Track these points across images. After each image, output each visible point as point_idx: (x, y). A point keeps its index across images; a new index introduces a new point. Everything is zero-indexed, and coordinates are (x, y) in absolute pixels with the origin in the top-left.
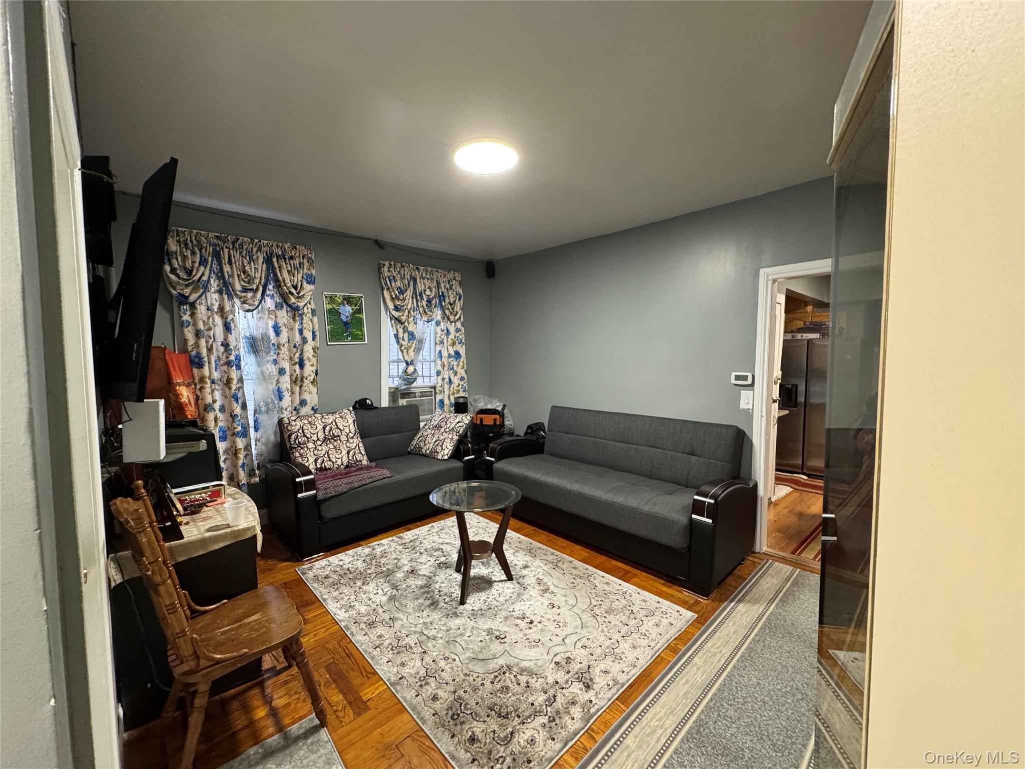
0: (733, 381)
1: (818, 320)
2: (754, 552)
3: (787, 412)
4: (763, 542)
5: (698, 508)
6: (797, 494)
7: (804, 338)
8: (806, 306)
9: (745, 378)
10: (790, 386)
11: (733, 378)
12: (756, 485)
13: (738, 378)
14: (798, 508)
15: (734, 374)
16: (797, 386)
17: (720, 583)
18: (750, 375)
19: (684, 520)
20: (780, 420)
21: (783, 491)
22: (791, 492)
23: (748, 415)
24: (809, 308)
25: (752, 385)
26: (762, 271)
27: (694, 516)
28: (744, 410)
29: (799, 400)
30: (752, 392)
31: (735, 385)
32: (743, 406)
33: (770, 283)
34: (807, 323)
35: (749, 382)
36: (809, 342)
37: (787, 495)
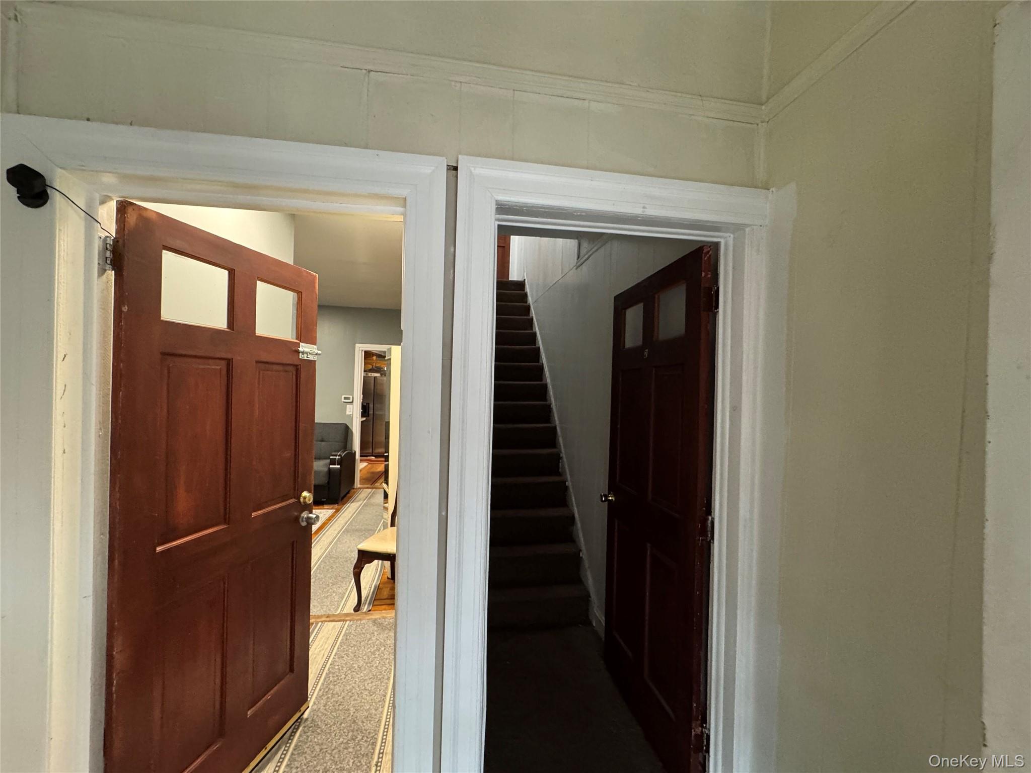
0: (343, 400)
1: (378, 365)
2: (354, 489)
3: (364, 419)
4: (357, 484)
5: (333, 462)
6: (370, 465)
7: (372, 375)
8: (373, 356)
9: (348, 398)
10: (365, 404)
11: (343, 398)
12: (355, 452)
13: (345, 398)
14: (372, 470)
15: (343, 396)
16: (369, 404)
17: (343, 498)
18: (351, 397)
19: (326, 469)
20: (362, 422)
21: (365, 464)
22: (367, 465)
23: (351, 417)
24: (374, 358)
25: (352, 402)
26: (357, 345)
27: (331, 466)
28: (348, 415)
29: (370, 413)
30: (352, 406)
31: (344, 402)
32: (348, 413)
33: (360, 352)
34: (374, 367)
35: (351, 401)
36: (375, 378)
37: (365, 467)
